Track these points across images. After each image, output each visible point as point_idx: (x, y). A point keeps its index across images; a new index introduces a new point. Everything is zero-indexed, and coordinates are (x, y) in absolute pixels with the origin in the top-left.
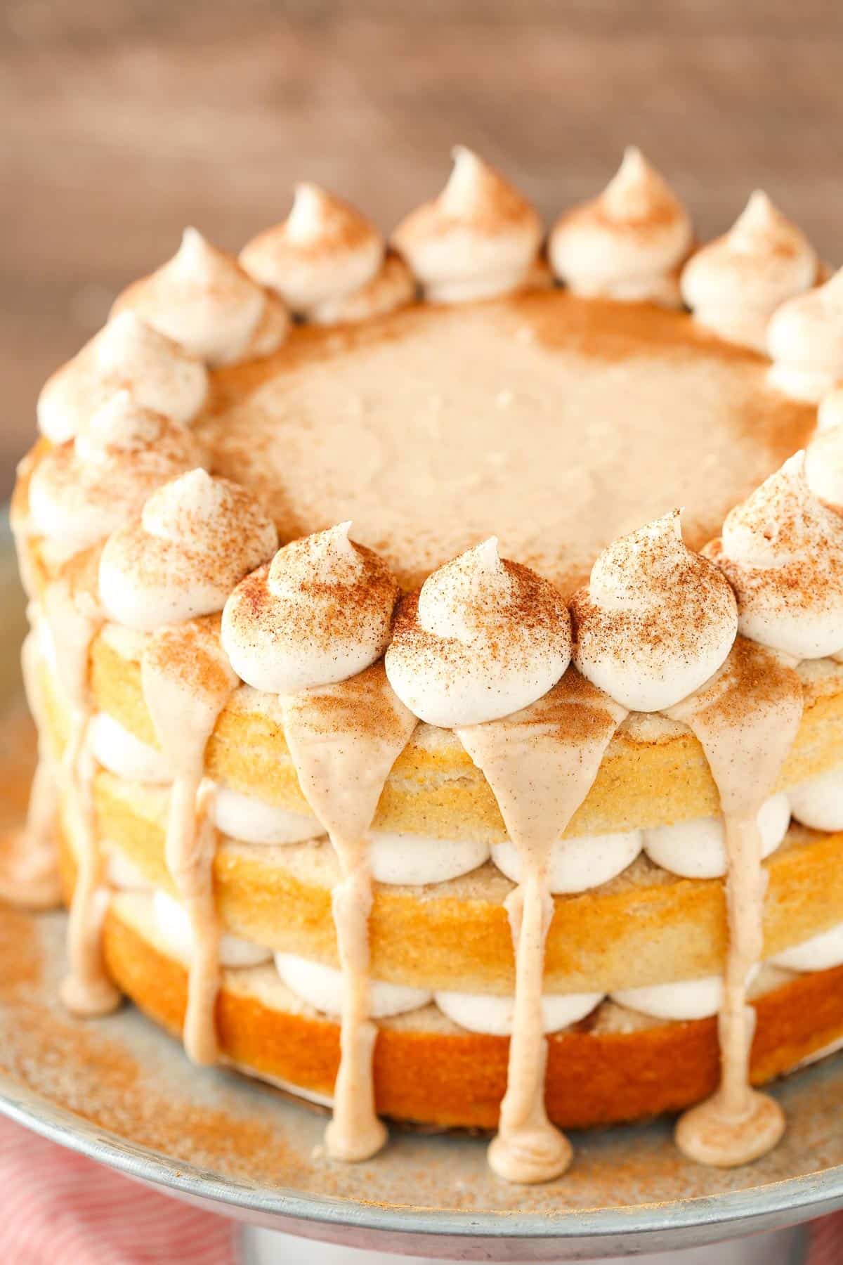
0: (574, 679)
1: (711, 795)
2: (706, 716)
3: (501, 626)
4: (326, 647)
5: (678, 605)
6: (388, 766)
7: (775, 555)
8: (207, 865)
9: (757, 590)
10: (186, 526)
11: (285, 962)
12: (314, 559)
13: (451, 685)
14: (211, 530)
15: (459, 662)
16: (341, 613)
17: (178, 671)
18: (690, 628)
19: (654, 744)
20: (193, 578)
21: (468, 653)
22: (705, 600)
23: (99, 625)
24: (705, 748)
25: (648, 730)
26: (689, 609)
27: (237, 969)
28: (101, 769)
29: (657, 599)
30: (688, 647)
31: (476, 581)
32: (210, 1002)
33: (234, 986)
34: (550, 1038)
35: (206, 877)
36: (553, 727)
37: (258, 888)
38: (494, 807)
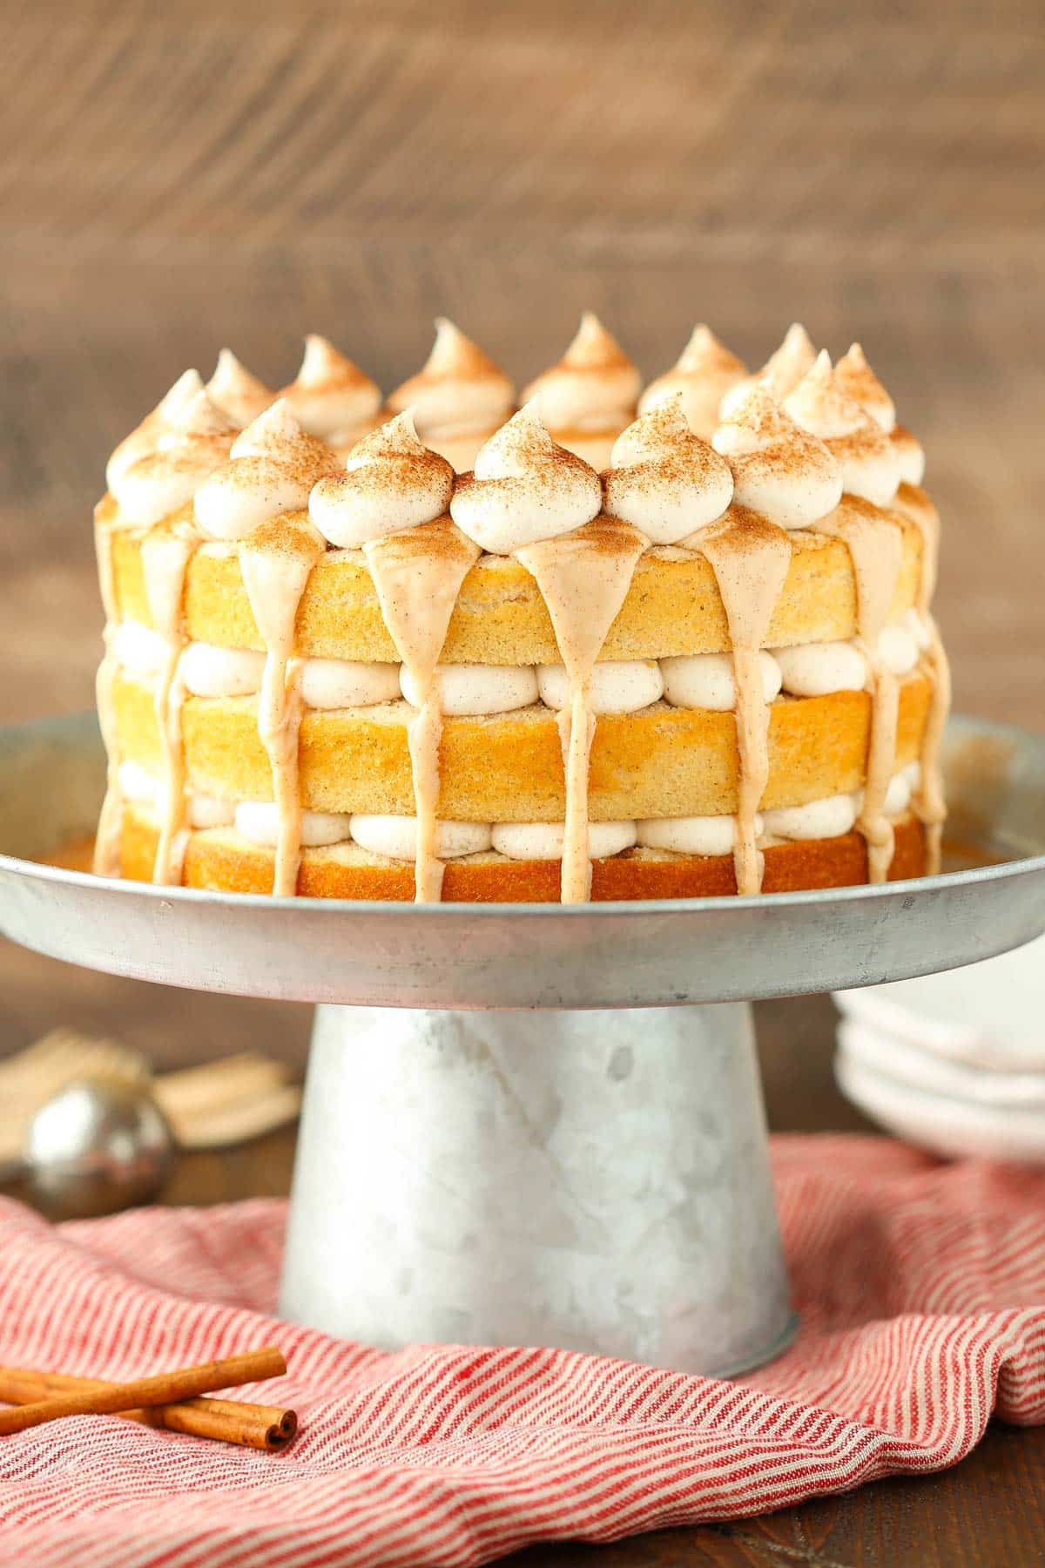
0: (604, 516)
1: (721, 624)
2: (715, 543)
3: (546, 464)
4: (403, 492)
5: (687, 454)
6: (457, 583)
7: (759, 440)
8: (294, 731)
9: (746, 464)
10: (272, 443)
11: (360, 828)
12: (387, 436)
13: (510, 505)
14: (293, 447)
15: (515, 489)
16: (413, 469)
17: (273, 545)
18: (698, 470)
19: (675, 562)
20: (281, 479)
21: (522, 483)
22: (708, 455)
23: (196, 544)
24: (716, 570)
25: (669, 554)
26: (696, 458)
27: (316, 846)
28: (189, 695)
29: (670, 450)
31: (524, 431)
32: (294, 877)
33: (314, 858)
34: (594, 862)
35: (293, 742)
36: (593, 544)
37: (340, 743)
38: (546, 621)
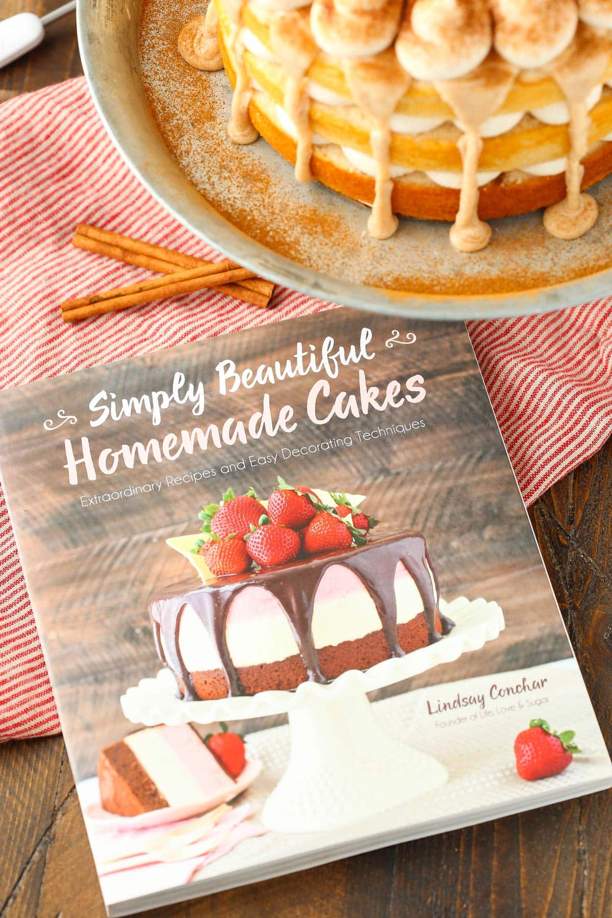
0: (493, 55)
1: (562, 96)
2: (560, 69)
3: (455, 36)
4: (367, 42)
5: (546, 20)
6: (400, 96)
8: (306, 113)
11: (345, 149)
15: (434, 53)
16: (374, 25)
17: (290, 38)
18: (552, 32)
19: (533, 83)
22: (560, 14)
24: (558, 82)
25: (531, 78)
26: (551, 21)
27: (320, 147)
29: (535, 18)
30: (551, 42)
32: (308, 161)
33: (319, 154)
34: (480, 189)
35: (305, 118)
36: (483, 81)
37: (333, 126)
38: (452, 111)
